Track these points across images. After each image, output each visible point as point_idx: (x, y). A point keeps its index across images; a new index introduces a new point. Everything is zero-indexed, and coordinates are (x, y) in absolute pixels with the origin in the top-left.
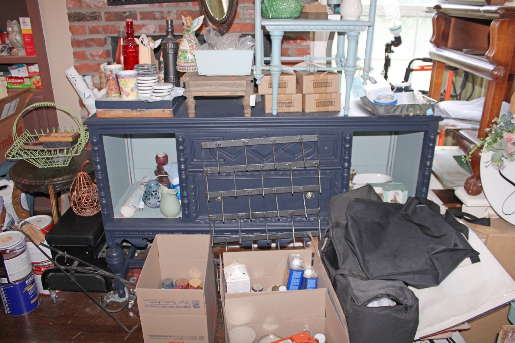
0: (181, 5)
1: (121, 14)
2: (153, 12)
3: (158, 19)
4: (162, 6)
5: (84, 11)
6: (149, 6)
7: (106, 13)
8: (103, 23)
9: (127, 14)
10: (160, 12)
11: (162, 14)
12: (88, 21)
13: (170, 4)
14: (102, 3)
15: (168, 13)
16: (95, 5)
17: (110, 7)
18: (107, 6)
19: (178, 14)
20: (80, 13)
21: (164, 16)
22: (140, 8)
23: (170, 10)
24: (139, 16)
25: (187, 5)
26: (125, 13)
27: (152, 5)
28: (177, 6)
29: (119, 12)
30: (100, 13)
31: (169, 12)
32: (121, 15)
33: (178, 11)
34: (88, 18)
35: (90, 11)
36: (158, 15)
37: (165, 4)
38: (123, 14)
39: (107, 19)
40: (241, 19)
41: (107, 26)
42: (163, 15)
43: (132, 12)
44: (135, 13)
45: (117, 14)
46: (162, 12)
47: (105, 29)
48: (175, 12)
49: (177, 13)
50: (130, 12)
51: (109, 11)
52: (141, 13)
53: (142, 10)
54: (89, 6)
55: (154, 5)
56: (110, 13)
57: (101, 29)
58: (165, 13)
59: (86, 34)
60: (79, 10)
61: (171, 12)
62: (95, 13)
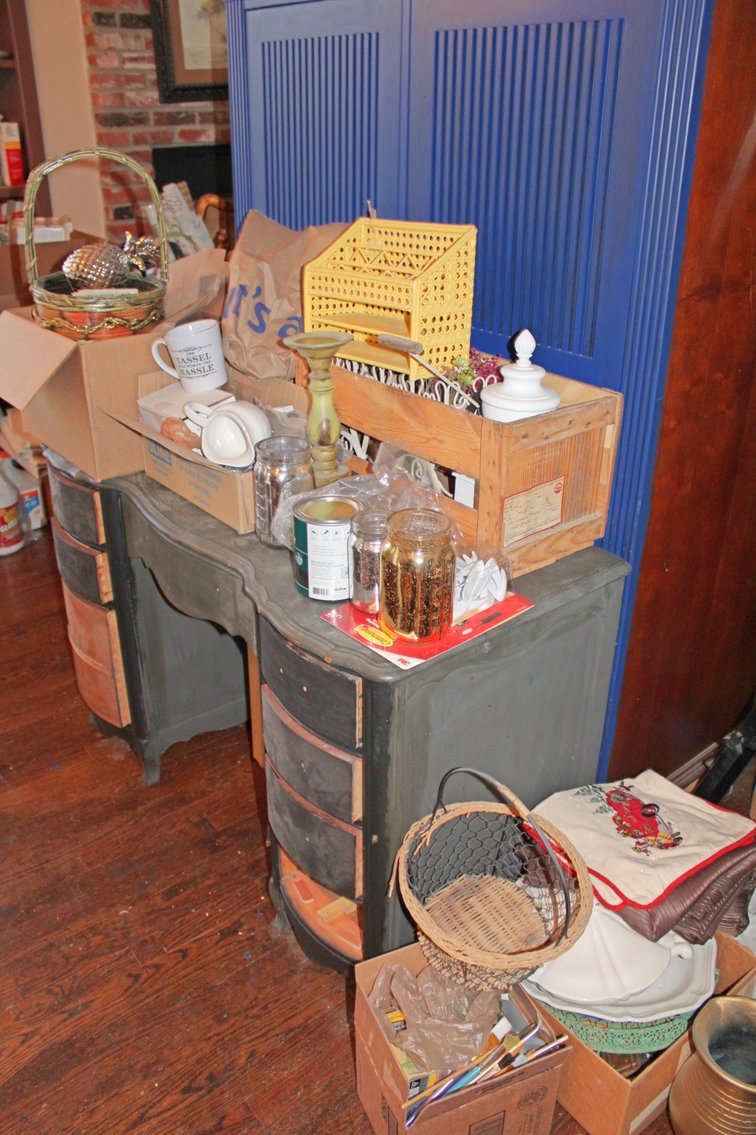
5: (127, 111)
7: (156, 114)
8: (151, 128)
9: (183, 115)
12: (132, 125)
14: (150, 100)
16: (141, 102)
17: (162, 105)
18: (158, 104)
20: (120, 115)
22: (199, 107)
24: (198, 118)
26: (179, 113)
29: (173, 112)
30: (147, 113)
34: (132, 122)
35: (134, 111)
39: (158, 123)
41: (157, 133)
43: (188, 112)
44: (192, 113)
45: (170, 114)
47: (154, 136)
50: (185, 112)
51: (159, 110)
52: (201, 114)
53: (202, 110)
54: (133, 104)
56: (160, 114)
57: (149, 138)
59: (128, 145)
60: (119, 111)
62: (140, 113)
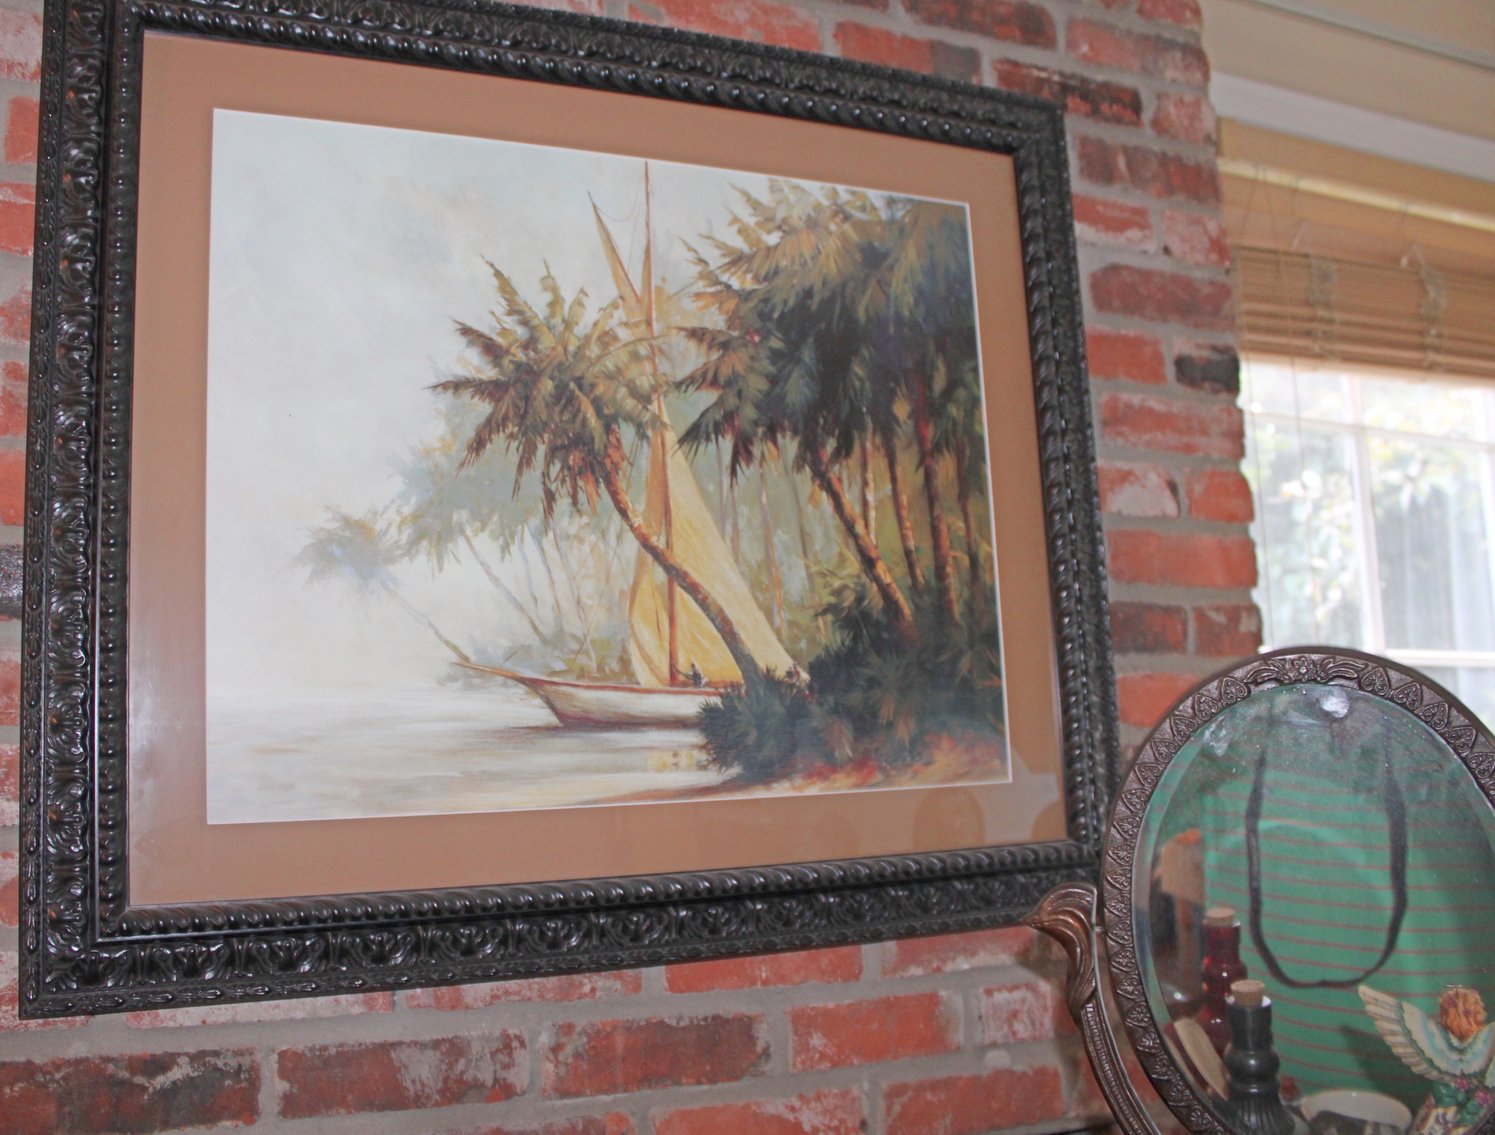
0: (593, 990)
1: (124, 1074)
2: (386, 1047)
3: (418, 1101)
4: (456, 1004)
6: (357, 1009)
10: (436, 1044)
11: (451, 1066)
13: (512, 984)
15: (493, 1054)
17: (33, 1023)
19: (567, 1054)
21: (468, 1076)
22: (292, 1022)
23: (512, 1032)
24: (272, 1088)
25: (637, 987)
26: (158, 1064)
27: (380, 997)
28: (564, 995)
29: (108, 1060)
31: (507, 1045)
32: (122, 1083)
33: (568, 1029)
36: (422, 1070)
37: (476, 992)
38: (139, 1080)
40: (958, 1048)
42: (461, 1065)
43: (216, 1054)
44: (246, 1061)
46: (453, 1049)
48: (545, 1039)
49: (556, 1049)
50: (197, 1057)
52: (290, 1063)
53: (301, 1041)
55: (401, 995)
58: (475, 1048)
61: (523, 1044)
